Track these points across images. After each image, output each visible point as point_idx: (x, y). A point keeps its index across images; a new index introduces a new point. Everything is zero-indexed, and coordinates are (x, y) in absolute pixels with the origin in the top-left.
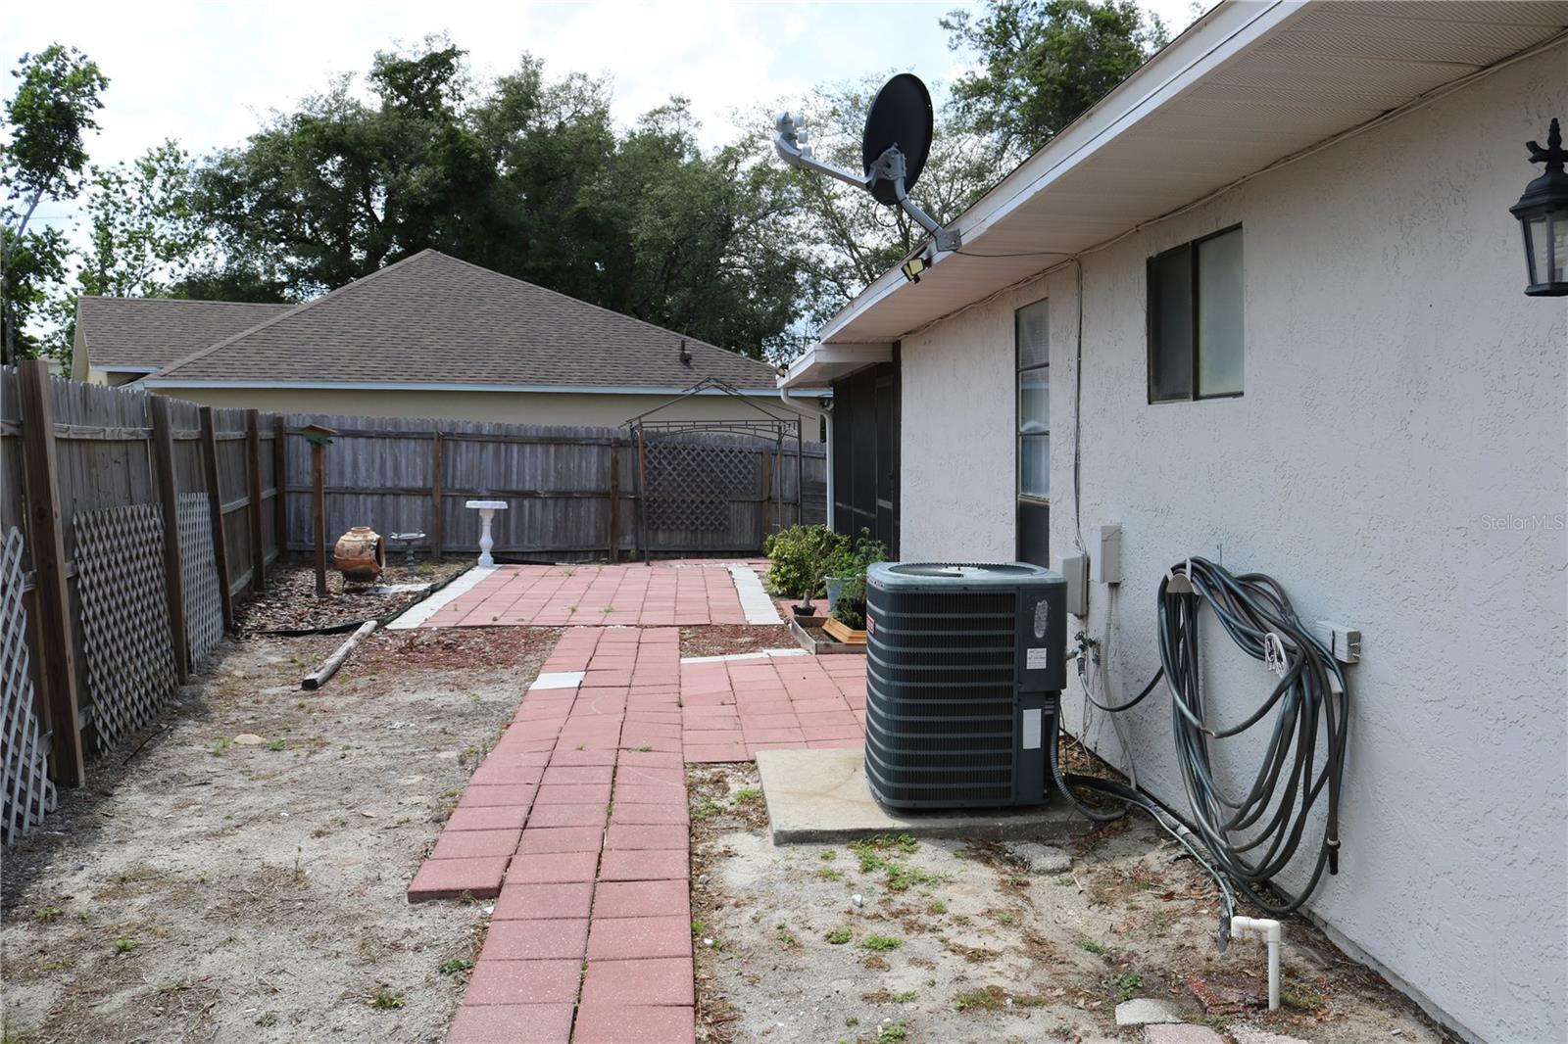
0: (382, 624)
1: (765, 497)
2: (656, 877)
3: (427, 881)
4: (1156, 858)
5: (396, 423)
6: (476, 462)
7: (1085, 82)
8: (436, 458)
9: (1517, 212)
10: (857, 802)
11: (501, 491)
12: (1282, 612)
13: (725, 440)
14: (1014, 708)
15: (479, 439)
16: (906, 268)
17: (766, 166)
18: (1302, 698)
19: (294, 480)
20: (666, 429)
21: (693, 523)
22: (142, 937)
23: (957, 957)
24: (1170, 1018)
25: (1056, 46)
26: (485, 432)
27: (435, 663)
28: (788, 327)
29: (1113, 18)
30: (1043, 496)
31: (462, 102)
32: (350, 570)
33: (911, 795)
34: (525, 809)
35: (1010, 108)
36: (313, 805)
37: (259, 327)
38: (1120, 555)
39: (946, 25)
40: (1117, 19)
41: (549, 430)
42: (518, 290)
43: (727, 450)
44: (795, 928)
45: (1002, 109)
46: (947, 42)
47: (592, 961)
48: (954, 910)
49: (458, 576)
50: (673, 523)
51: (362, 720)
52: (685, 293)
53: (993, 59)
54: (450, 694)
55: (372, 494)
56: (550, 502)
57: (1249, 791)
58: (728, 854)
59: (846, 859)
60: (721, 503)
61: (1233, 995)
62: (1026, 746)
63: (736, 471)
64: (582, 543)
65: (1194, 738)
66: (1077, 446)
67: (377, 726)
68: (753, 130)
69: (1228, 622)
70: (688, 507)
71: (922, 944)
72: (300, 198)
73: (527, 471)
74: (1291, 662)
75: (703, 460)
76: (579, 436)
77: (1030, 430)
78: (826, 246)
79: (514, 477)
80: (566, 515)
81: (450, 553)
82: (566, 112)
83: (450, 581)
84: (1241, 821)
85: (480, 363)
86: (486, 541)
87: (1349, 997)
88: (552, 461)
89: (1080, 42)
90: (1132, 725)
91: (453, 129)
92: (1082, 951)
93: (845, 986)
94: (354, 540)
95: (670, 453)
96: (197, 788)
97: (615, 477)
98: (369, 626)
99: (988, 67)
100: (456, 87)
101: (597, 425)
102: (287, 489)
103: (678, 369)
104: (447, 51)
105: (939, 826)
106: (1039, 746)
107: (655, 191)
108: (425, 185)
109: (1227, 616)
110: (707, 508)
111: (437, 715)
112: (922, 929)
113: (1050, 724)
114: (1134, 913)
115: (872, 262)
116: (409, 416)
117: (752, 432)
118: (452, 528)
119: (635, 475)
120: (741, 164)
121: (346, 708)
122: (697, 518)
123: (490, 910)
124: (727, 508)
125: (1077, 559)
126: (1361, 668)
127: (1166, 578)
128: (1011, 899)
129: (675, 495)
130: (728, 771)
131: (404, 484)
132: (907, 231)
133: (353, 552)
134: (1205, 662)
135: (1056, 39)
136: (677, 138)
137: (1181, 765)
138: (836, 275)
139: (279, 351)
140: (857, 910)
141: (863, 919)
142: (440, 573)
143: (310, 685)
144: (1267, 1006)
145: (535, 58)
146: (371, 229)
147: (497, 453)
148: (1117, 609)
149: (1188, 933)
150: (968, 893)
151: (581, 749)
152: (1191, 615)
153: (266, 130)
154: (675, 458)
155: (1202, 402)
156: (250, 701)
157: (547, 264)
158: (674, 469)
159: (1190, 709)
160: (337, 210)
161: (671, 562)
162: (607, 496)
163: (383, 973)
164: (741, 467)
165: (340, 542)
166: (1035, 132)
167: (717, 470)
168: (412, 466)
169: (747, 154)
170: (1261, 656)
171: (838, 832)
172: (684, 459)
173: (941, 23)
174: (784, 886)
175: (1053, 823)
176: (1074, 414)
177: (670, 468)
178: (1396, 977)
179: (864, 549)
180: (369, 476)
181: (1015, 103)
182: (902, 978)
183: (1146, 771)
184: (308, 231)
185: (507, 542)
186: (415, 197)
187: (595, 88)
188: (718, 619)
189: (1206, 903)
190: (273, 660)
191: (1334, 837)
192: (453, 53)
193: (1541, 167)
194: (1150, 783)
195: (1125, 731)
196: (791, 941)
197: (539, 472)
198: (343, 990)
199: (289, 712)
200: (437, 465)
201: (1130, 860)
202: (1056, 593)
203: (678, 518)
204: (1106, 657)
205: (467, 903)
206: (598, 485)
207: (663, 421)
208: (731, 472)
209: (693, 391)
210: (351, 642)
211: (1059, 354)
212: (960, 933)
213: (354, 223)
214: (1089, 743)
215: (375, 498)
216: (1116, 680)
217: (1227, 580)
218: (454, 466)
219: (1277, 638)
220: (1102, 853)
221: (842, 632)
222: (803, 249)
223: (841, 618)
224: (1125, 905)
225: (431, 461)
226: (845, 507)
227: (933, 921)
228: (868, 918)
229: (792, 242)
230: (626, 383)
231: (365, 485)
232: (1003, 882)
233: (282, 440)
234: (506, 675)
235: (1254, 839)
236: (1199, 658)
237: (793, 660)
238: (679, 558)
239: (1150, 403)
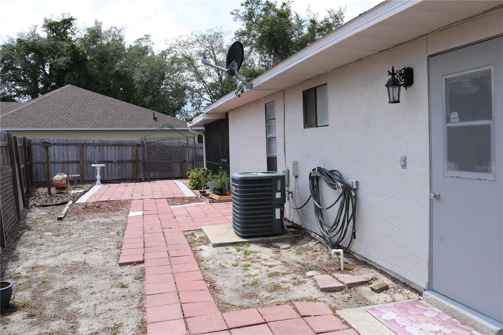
0: (74, 202)
1: (183, 160)
2: (185, 255)
3: (122, 260)
4: (311, 244)
5: (67, 140)
6: (93, 152)
7: (275, 32)
8: (80, 151)
9: (387, 86)
10: (232, 236)
11: (101, 161)
12: (340, 178)
13: (170, 143)
14: (273, 209)
15: (94, 145)
16: (237, 93)
17: (175, 57)
18: (346, 197)
19: (34, 159)
20: (153, 141)
21: (161, 169)
22: (47, 280)
23: (266, 267)
24: (319, 274)
25: (266, 21)
26: (96, 143)
27: (95, 211)
28: (182, 108)
29: (284, 13)
30: (275, 154)
31: (75, 36)
32: (58, 186)
33: (247, 232)
34: (143, 244)
35: (253, 40)
36: (79, 247)
37: (15, 110)
38: (298, 168)
39: (232, 14)
40: (285, 13)
41: (116, 141)
42: (100, 98)
43: (171, 146)
44: (224, 264)
45: (250, 40)
46: (233, 19)
47: (175, 273)
48: (263, 258)
49: (91, 187)
50: (155, 169)
51: (80, 227)
52: (150, 97)
53: (247, 24)
54: (104, 219)
55: (60, 163)
56: (117, 164)
57: (333, 223)
58: (201, 250)
59: (232, 249)
60: (170, 163)
61: (333, 269)
62: (276, 218)
63: (174, 153)
64: (127, 177)
65: (319, 211)
66: (284, 140)
67: (85, 228)
68: (172, 45)
69: (326, 181)
70: (160, 164)
71: (256, 265)
72: (19, 67)
73: (109, 155)
74: (343, 189)
75: (164, 150)
76: (125, 143)
77: (270, 137)
78: (195, 82)
79: (105, 156)
80: (122, 168)
81: (86, 181)
82: (110, 39)
83: (90, 189)
84: (332, 229)
85: (90, 121)
86: (98, 177)
87: (359, 267)
88: (117, 151)
89: (274, 20)
90: (302, 212)
91: (73, 45)
92: (296, 264)
93: (240, 274)
94: (58, 177)
95: (154, 148)
96: (40, 246)
97: (137, 155)
98: (70, 202)
99: (246, 27)
100: (73, 30)
101: (131, 140)
102: (33, 162)
103: (153, 122)
104: (69, 19)
105: (255, 240)
106: (280, 218)
107: (141, 65)
108: (64, 63)
109: (326, 180)
110: (166, 164)
111: (103, 224)
112: (256, 262)
113: (282, 213)
114: (307, 255)
115: (210, 87)
116: (71, 138)
117: (179, 141)
118: (86, 173)
119: (143, 155)
120: (167, 56)
121: (74, 224)
122: (163, 168)
123: (143, 266)
124: (171, 164)
125: (285, 171)
126: (359, 190)
127: (311, 173)
128: (276, 255)
129: (155, 161)
130: (194, 232)
131: (70, 160)
132: (221, 77)
133: (59, 181)
134: (321, 193)
135: (266, 19)
136: (146, 48)
137: (317, 219)
138: (198, 91)
139: (23, 118)
140: (238, 259)
141: (240, 261)
142: (86, 187)
143: (60, 219)
144: (341, 270)
145: (99, 22)
146: (45, 77)
147: (100, 149)
148: (297, 182)
149: (321, 258)
150: (265, 254)
151: (152, 229)
152: (317, 181)
153: (6, 43)
154: (155, 149)
155: (318, 128)
156: (42, 224)
157: (106, 89)
158: (155, 153)
159: (318, 204)
160: (33, 72)
161: (156, 181)
162: (135, 162)
163: (120, 281)
164: (175, 151)
165: (54, 178)
166: (261, 47)
167: (168, 153)
168: (73, 154)
169: (169, 53)
170: (335, 189)
171: (229, 243)
172: (158, 150)
173: (231, 13)
174: (218, 256)
175: (284, 238)
176: (283, 131)
177: (154, 152)
178: (370, 261)
179: (220, 173)
180: (59, 157)
181: (254, 38)
182: (253, 272)
183: (307, 224)
184: (22, 78)
185: (104, 177)
186: (60, 67)
187: (119, 31)
188: (177, 196)
189: (325, 252)
190: (43, 213)
191: (354, 230)
192: (71, 19)
193: (390, 76)
194: (308, 227)
195: (301, 214)
196: (224, 266)
197: (113, 155)
198: (111, 285)
199: (56, 226)
200: (81, 153)
201: (305, 245)
202: (282, 178)
203: (157, 168)
204: (295, 195)
205: (135, 265)
206: (132, 158)
207: (152, 138)
208: (172, 153)
209: (161, 128)
210: (67, 207)
211: (278, 116)
212: (265, 262)
213: (39, 75)
214: (291, 220)
215: (61, 164)
216: (298, 202)
217: (326, 172)
218: (86, 154)
219: (340, 184)
220: (297, 244)
221: (216, 197)
222: (189, 83)
223: (215, 193)
224: (305, 254)
225: (79, 152)
226: (210, 162)
227: (258, 260)
228: (242, 261)
229: (184, 81)
230: (137, 126)
231: (58, 160)
232: (274, 251)
233: (30, 146)
234: (119, 213)
235: (336, 233)
236: (320, 192)
237: (203, 205)
238: (157, 180)
239: (304, 128)
